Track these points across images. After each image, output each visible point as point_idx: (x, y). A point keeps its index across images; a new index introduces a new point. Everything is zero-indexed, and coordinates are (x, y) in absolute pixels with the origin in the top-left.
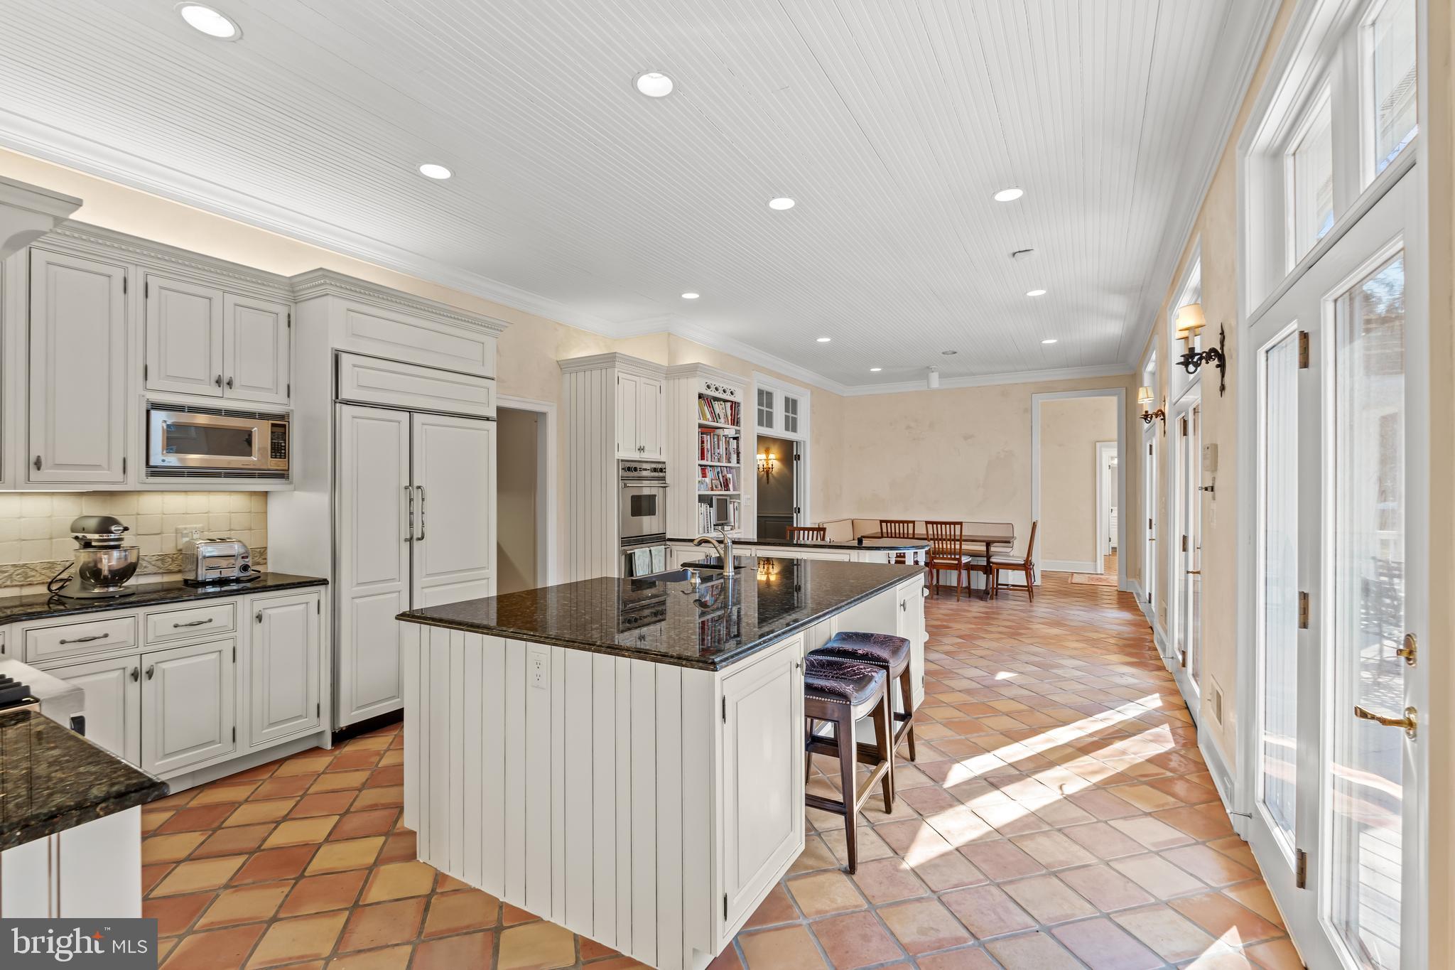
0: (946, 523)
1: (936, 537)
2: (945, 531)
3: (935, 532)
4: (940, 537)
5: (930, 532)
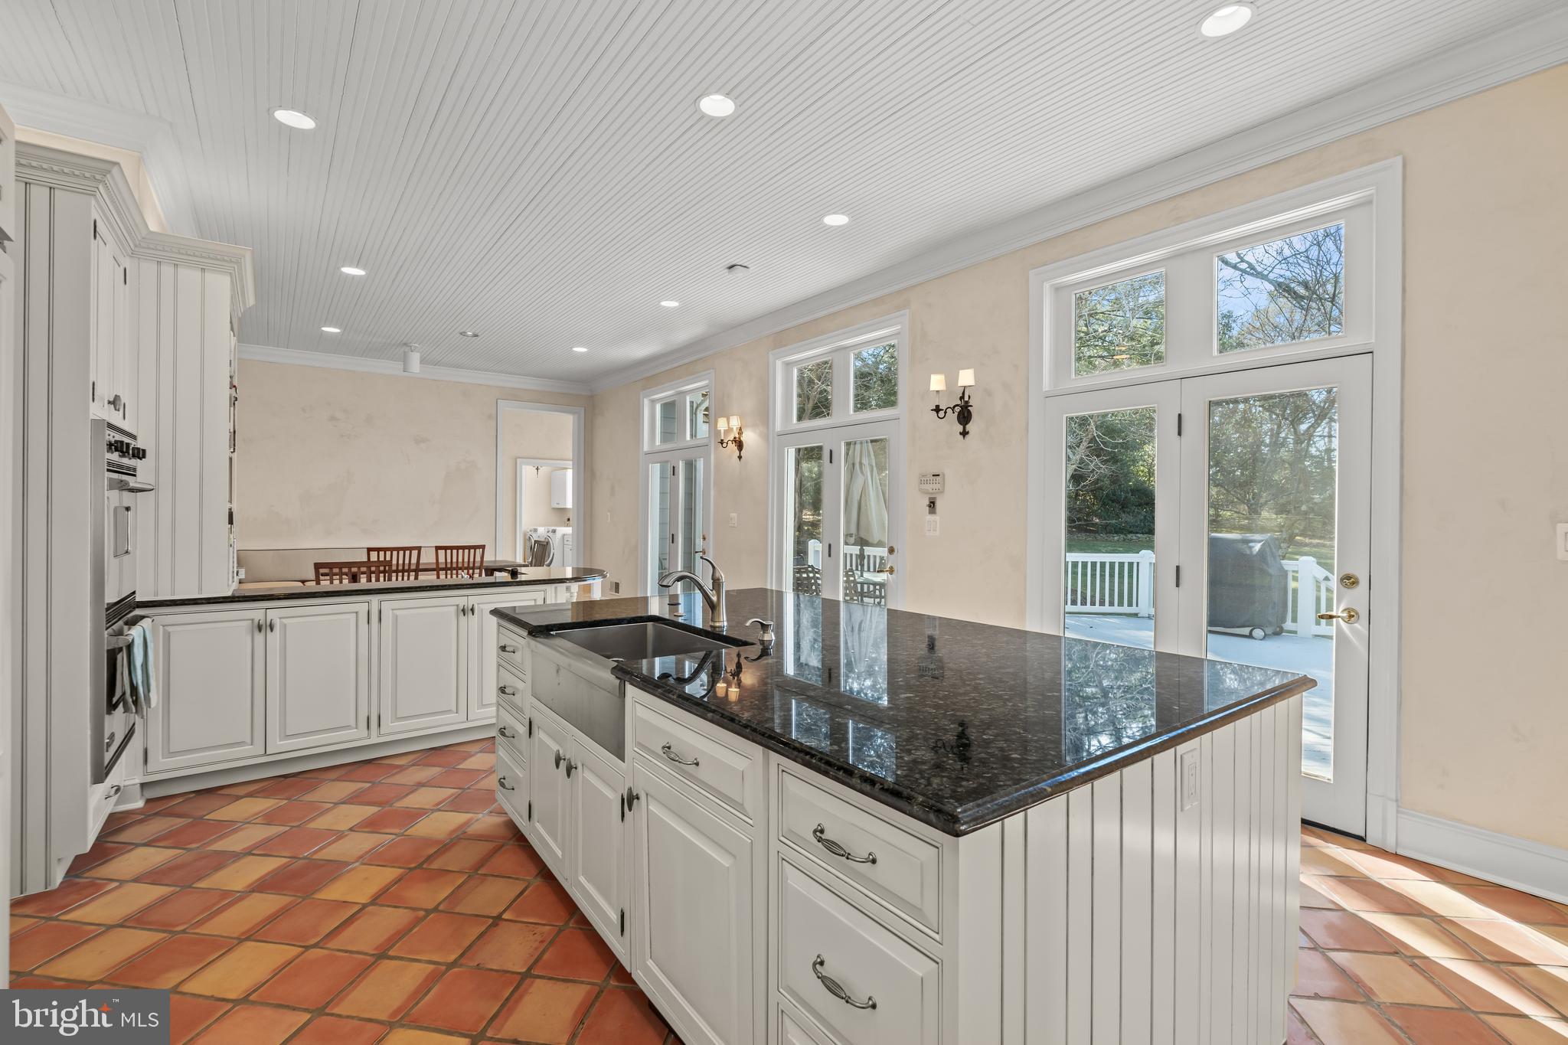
0: (463, 548)
1: (449, 566)
2: (463, 557)
3: (449, 560)
4: (454, 565)
5: (442, 559)
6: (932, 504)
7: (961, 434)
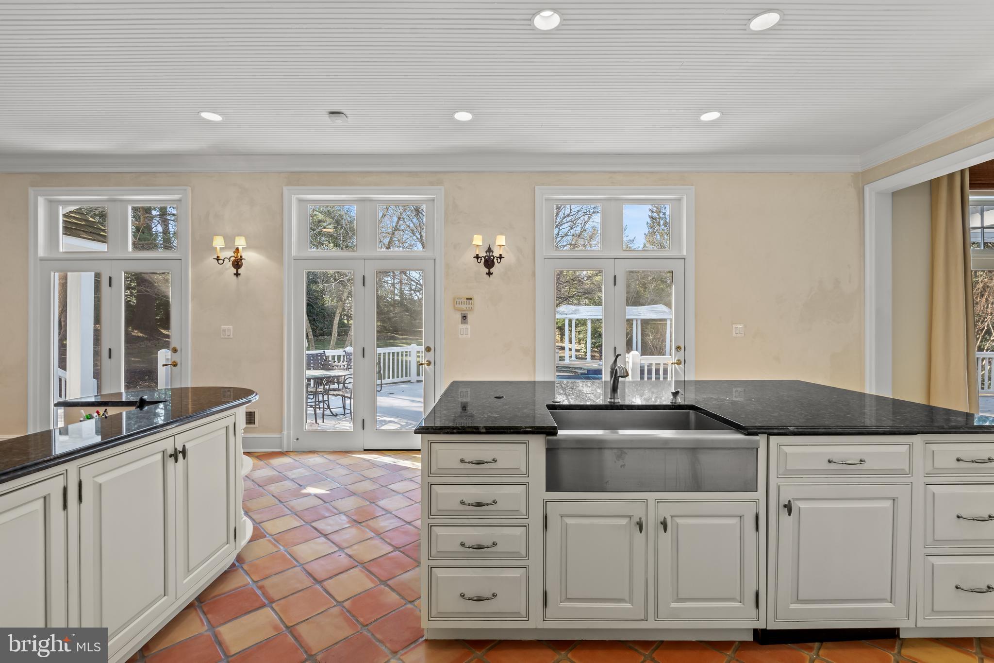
6: (464, 317)
7: (487, 274)
